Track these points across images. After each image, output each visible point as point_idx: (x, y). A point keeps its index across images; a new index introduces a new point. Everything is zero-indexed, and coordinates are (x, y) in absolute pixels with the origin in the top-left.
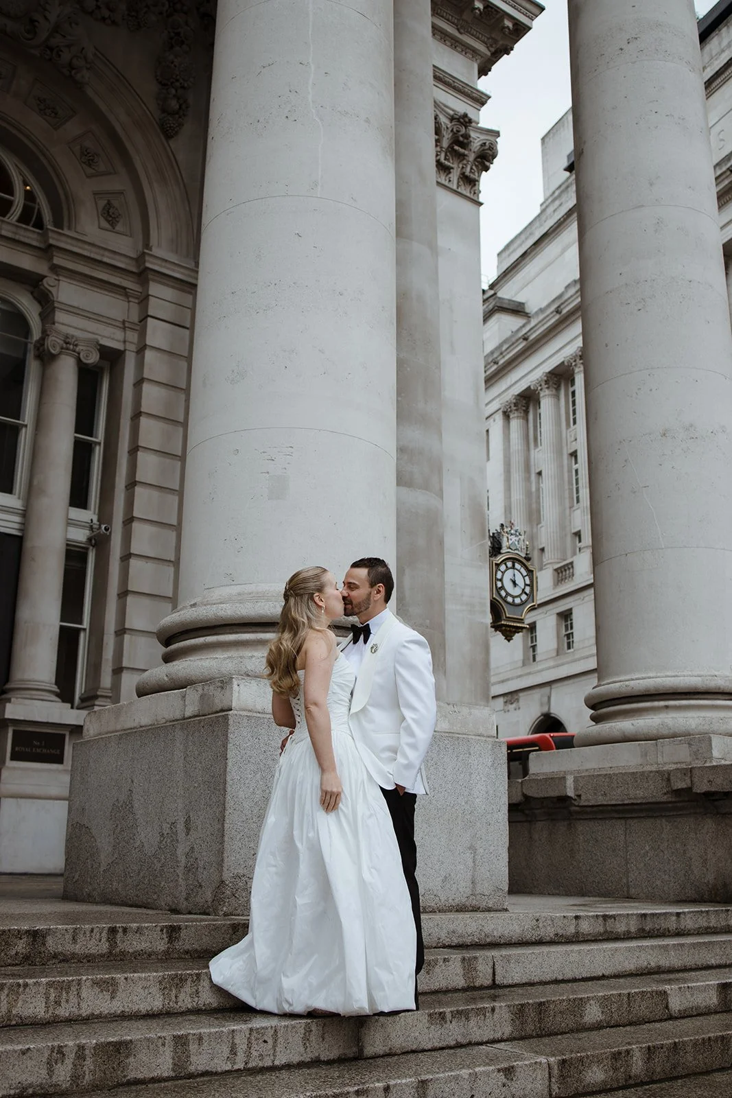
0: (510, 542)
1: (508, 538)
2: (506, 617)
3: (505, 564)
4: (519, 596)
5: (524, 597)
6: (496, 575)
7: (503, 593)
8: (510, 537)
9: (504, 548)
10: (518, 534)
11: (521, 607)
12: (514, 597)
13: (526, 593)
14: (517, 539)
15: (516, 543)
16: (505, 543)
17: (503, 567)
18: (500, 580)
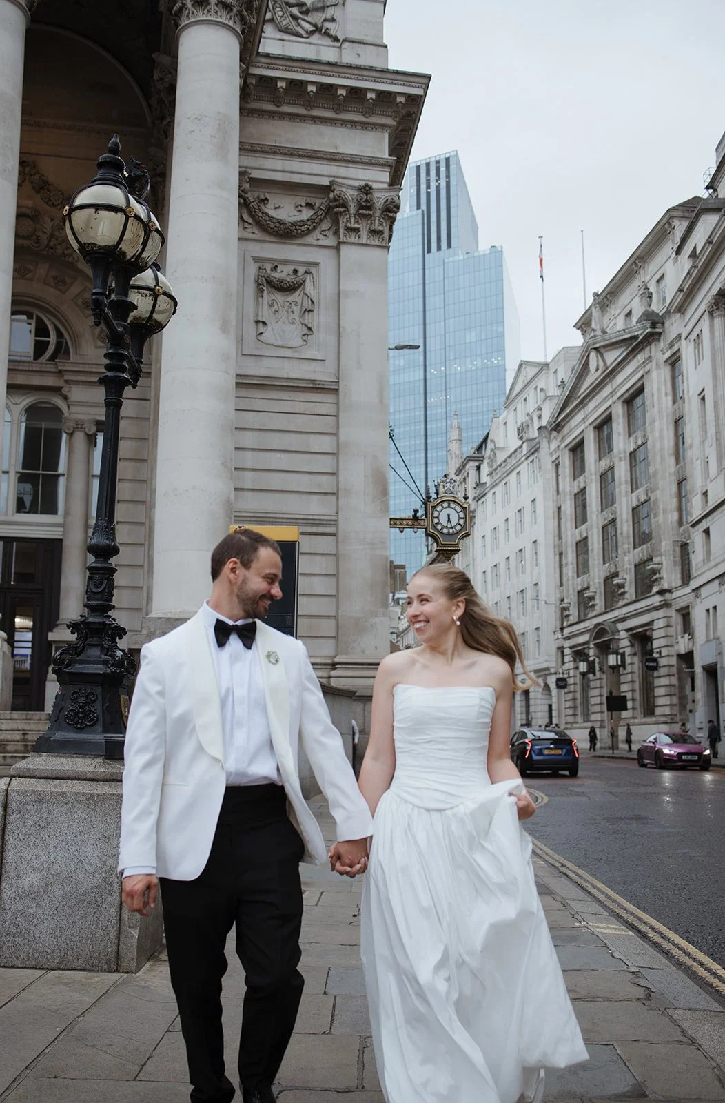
0: (446, 488)
2: (442, 544)
3: (441, 505)
4: (454, 527)
5: (458, 528)
6: (432, 515)
7: (439, 527)
8: (445, 484)
9: (440, 494)
11: (455, 536)
12: (449, 529)
13: (459, 524)
14: (452, 485)
15: (451, 488)
16: (441, 490)
17: (439, 508)
18: (437, 518)
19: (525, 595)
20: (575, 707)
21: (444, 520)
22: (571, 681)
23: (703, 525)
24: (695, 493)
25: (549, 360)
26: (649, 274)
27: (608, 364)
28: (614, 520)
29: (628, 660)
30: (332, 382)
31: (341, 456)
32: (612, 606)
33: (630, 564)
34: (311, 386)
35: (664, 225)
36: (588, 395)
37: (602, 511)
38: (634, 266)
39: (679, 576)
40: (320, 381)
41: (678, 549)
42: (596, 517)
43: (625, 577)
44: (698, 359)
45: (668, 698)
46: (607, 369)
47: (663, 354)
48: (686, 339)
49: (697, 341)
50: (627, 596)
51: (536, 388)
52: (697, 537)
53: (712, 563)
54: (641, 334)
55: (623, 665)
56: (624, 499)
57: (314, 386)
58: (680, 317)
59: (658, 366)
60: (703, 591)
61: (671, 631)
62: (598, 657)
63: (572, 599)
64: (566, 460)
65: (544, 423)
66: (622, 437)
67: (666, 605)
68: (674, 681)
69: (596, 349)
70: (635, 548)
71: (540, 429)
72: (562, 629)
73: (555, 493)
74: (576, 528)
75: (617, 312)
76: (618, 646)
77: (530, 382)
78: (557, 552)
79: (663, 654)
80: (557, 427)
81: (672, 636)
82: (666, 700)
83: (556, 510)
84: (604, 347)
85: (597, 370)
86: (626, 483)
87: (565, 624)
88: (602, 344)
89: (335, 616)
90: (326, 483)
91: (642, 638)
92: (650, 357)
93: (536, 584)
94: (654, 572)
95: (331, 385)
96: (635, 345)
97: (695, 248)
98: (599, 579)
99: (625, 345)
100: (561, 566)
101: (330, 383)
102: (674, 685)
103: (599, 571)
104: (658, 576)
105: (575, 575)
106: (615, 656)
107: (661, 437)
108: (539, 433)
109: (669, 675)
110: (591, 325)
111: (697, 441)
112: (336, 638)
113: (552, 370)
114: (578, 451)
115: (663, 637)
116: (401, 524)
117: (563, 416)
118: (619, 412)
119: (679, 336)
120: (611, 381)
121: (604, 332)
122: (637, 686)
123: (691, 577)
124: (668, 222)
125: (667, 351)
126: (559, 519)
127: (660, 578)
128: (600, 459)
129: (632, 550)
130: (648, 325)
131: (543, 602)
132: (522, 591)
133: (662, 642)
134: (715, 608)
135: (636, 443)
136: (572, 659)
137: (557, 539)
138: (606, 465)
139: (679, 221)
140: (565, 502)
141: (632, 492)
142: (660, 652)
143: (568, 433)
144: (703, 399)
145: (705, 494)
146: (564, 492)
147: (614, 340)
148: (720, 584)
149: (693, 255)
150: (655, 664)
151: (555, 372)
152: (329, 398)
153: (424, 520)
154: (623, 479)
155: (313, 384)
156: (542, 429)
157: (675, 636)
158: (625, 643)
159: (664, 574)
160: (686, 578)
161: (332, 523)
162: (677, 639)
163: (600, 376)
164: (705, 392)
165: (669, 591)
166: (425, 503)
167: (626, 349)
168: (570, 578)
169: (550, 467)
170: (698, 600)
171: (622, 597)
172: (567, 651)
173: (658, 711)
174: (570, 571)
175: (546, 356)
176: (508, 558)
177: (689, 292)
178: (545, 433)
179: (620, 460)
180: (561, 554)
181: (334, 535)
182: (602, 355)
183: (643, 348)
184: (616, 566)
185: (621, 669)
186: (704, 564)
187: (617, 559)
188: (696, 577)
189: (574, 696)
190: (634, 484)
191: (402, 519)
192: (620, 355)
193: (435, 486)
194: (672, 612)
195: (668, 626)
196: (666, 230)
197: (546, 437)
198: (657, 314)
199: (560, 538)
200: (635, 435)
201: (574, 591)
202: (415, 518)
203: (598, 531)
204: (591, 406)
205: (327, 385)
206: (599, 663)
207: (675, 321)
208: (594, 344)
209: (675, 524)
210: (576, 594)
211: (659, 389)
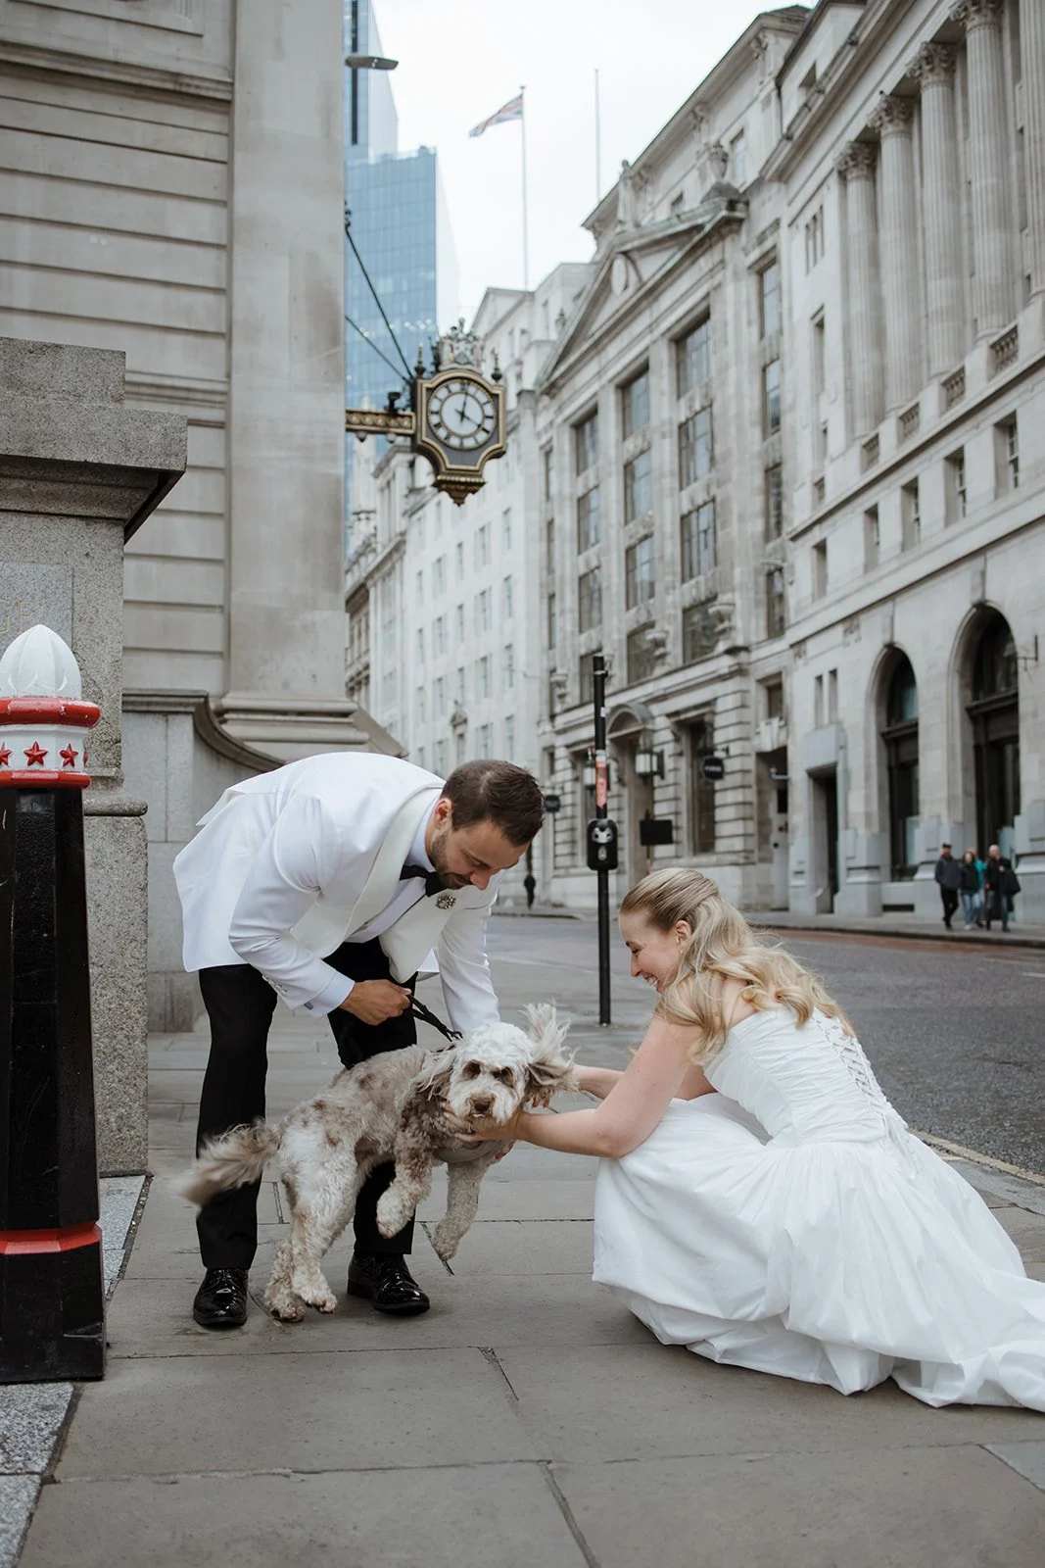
0: (456, 352)
1: (452, 346)
2: (447, 469)
3: (447, 387)
4: (472, 435)
5: (482, 437)
6: (427, 407)
7: (442, 433)
8: (455, 345)
9: (444, 363)
10: (471, 339)
11: (475, 453)
12: (462, 438)
13: (484, 430)
14: (469, 346)
15: (468, 353)
16: (447, 355)
17: (442, 393)
18: (437, 413)
19: (488, 666)
20: (573, 842)
21: (451, 419)
22: (567, 800)
23: (815, 536)
24: (799, 483)
25: (532, 288)
26: (719, 128)
27: (645, 277)
28: (646, 537)
29: (669, 763)
30: (218, 82)
31: (237, 249)
32: (638, 678)
33: (675, 608)
34: (169, 86)
35: (749, 43)
36: (609, 331)
37: (626, 522)
38: (691, 117)
39: (763, 623)
40: (192, 77)
41: (762, 580)
42: (613, 533)
43: (666, 629)
44: (814, 255)
45: (741, 823)
46: (644, 284)
47: (746, 255)
48: (790, 225)
49: (812, 227)
50: (669, 659)
51: (511, 333)
52: (801, 558)
53: (828, 600)
54: (709, 222)
55: (661, 772)
56: (668, 503)
57: (178, 88)
58: (779, 189)
59: (736, 275)
60: (811, 647)
61: (748, 715)
62: (616, 760)
63: (569, 669)
64: (564, 442)
65: (528, 383)
66: (666, 400)
67: (740, 671)
68: (751, 795)
69: (625, 253)
70: (683, 581)
71: (519, 394)
72: (553, 717)
73: (544, 498)
74: (579, 553)
75: (659, 197)
76: (651, 742)
77: (501, 322)
78: (546, 595)
79: (732, 752)
80: (552, 389)
81: (748, 723)
82: (738, 828)
83: (544, 526)
84: (640, 249)
85: (626, 287)
86: (672, 475)
87: (558, 709)
88: (636, 243)
89: (221, 607)
90: (202, 310)
91: (695, 730)
92: (722, 261)
93: (509, 647)
94: (721, 617)
95: (217, 90)
96: (696, 242)
97: (813, 68)
98: (619, 631)
99: (677, 245)
100: (551, 616)
101: (214, 86)
102: (750, 803)
103: (620, 620)
104: (726, 624)
105: (577, 629)
106: (648, 756)
107: (739, 395)
108: (519, 401)
109: (743, 787)
110: (616, 215)
111: (805, 397)
112: (225, 655)
113: (540, 300)
114: (587, 427)
115: (733, 725)
116: (361, 423)
117: (562, 368)
118: (662, 357)
119: (777, 223)
120: (650, 305)
121: (637, 225)
122: (683, 806)
123: (786, 625)
124: (756, 38)
125: (754, 249)
126: (550, 540)
127: (731, 628)
128: (624, 438)
129: (678, 584)
130: (724, 205)
131: (521, 676)
132: (484, 659)
133: (733, 733)
134: (834, 673)
135: (690, 407)
136: (569, 765)
137: (545, 572)
138: (635, 447)
139: (776, 36)
140: (561, 512)
141: (681, 488)
142: (727, 750)
143: (571, 397)
144: (820, 325)
145: (820, 485)
146: (560, 493)
147: (660, 235)
148: (845, 632)
149: (809, 82)
150: (717, 769)
151: (545, 304)
152: (211, 121)
153: (410, 417)
154: (667, 468)
155: (176, 82)
156: (524, 395)
157: (754, 724)
158: (667, 735)
159: (738, 621)
160: (776, 627)
161: (218, 398)
162: (757, 726)
163: (631, 297)
164: (826, 311)
165: (746, 649)
166: (413, 385)
167: (680, 249)
168: (569, 635)
169: (537, 457)
170: (800, 662)
171: (660, 661)
172: (561, 753)
173: (721, 845)
174: (567, 623)
175: (526, 283)
176: (461, 607)
177: (800, 143)
178: (527, 400)
179: (663, 436)
180: (552, 597)
181: (220, 425)
182: (633, 263)
183: (711, 247)
184: (649, 612)
185: (657, 780)
186: (813, 600)
187: (652, 601)
188: (797, 623)
189: (573, 824)
190: (684, 477)
191: (364, 413)
192: (669, 259)
193: (433, 348)
194: (750, 684)
195: (743, 706)
196: (752, 52)
197: (531, 408)
198: (736, 191)
199: (550, 570)
200: (688, 395)
201: (574, 656)
202: (392, 412)
203: (619, 557)
204: (612, 350)
205: (207, 89)
206: (618, 770)
207: (770, 198)
208: (622, 244)
209: (760, 540)
210: (577, 660)
211: (737, 316)
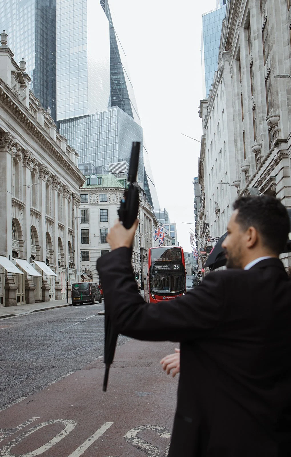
33: (264, 131)
37: (252, 96)
42: (247, 103)
43: (261, 142)
50: (263, 160)
56: (258, 74)
63: (241, 178)
64: (234, 68)
66: (255, 18)
74: (243, 120)
108: (223, 59)
127: (278, 130)
128: (249, 52)
129: (265, 117)
141: (264, 63)
143: (234, 45)
146: (234, 94)
168: (240, 162)
171: (259, 162)
174: (239, 156)
176: (216, 160)
179: (255, 40)
197: (227, 60)
